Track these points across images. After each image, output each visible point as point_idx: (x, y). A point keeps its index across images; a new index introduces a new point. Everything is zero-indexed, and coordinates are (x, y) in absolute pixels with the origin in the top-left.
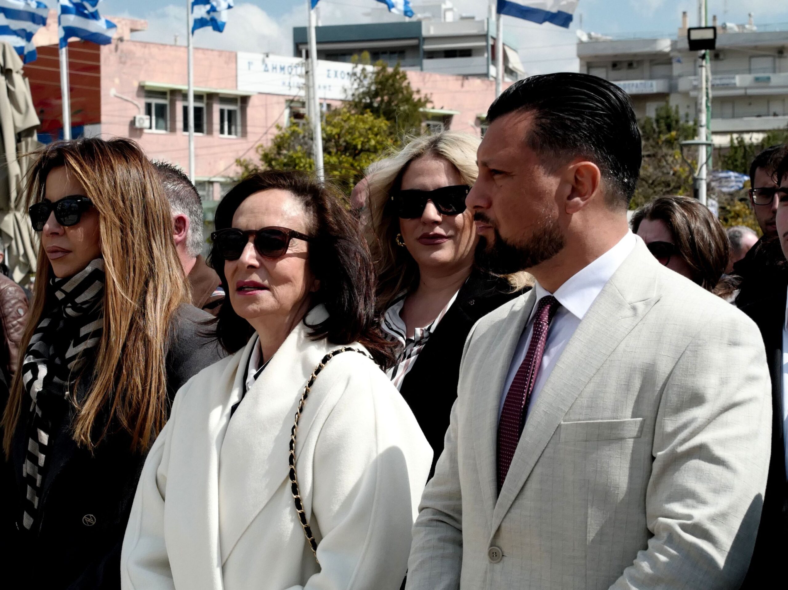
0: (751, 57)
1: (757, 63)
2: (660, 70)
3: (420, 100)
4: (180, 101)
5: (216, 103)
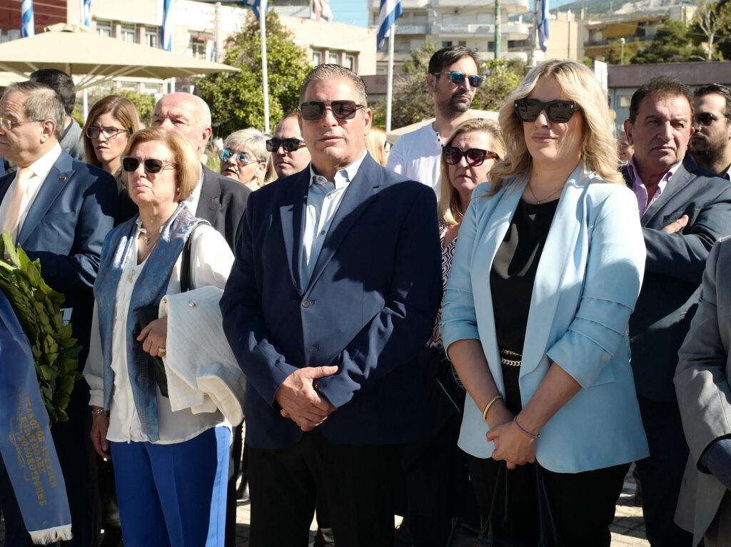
0: (478, 13)
1: (481, 17)
2: (420, 19)
3: (286, 32)
4: (119, 28)
5: (143, 30)
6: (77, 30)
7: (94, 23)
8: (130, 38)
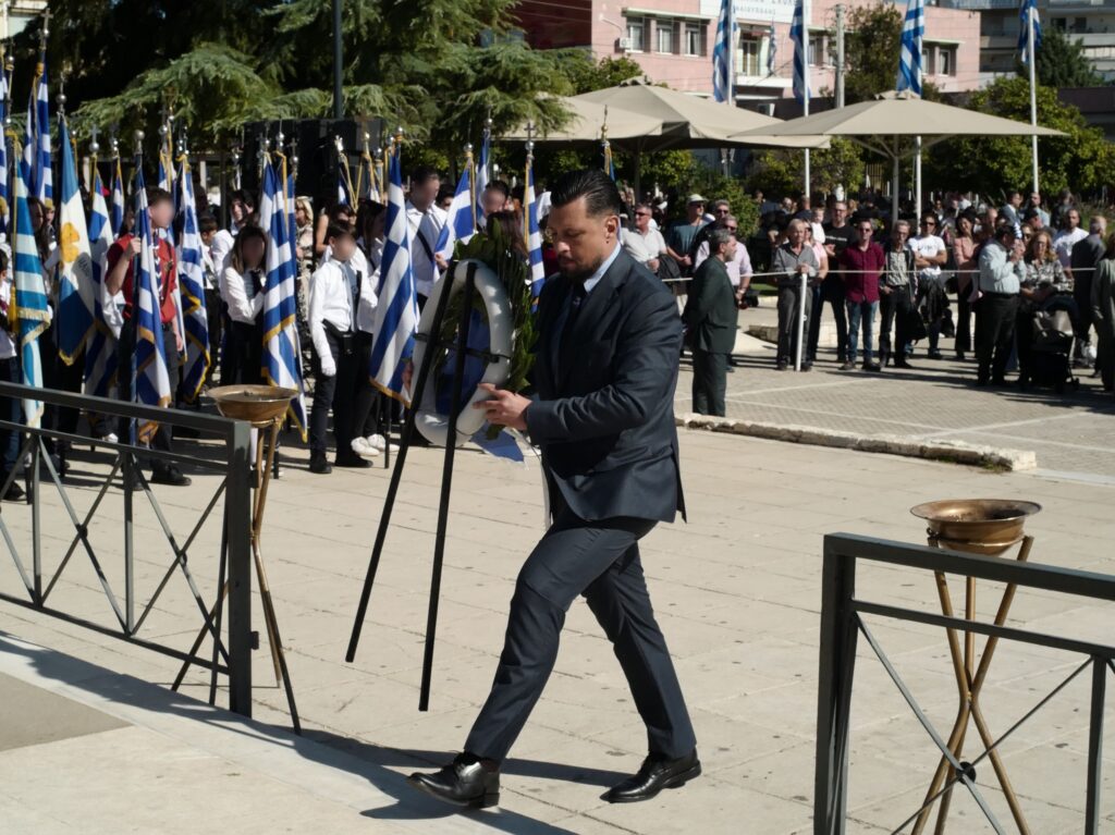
4: (653, 24)
5: (683, 26)
6: (909, 97)
7: (624, 19)
8: (665, 37)
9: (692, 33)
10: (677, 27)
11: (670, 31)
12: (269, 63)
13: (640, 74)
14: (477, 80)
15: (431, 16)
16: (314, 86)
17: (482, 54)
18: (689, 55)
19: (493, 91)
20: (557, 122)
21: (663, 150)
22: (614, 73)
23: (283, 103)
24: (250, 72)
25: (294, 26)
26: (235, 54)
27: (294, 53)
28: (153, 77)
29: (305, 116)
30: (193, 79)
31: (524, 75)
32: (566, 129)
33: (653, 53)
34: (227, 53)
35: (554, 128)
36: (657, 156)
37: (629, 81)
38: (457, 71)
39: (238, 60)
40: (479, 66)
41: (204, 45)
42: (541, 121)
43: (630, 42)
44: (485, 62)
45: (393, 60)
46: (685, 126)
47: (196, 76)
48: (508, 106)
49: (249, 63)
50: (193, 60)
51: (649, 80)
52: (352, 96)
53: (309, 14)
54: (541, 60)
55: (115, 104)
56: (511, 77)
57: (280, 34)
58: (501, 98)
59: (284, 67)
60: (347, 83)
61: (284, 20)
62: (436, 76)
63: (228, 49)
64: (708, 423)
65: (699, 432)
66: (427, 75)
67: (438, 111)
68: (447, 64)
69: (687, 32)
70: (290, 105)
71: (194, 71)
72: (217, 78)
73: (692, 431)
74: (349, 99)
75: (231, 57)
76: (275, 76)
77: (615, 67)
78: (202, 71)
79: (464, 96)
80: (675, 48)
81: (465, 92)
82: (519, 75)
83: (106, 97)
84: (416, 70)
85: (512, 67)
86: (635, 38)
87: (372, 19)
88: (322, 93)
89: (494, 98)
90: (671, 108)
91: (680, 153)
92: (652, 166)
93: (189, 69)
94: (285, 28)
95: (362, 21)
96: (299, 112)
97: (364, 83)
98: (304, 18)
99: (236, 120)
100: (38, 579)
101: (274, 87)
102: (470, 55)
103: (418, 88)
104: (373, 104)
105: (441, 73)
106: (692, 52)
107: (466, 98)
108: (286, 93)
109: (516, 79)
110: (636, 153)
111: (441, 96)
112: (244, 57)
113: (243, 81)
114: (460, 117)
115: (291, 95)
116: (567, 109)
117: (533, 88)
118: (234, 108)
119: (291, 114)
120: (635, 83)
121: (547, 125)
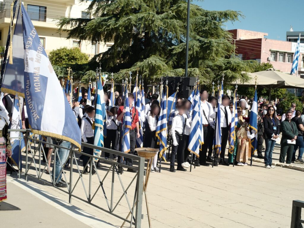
4: (278, 54)
5: (286, 54)
7: (270, 52)
8: (281, 57)
9: (289, 56)
10: (285, 55)
11: (283, 56)
12: (169, 61)
13: (272, 67)
14: (225, 68)
15: (213, 51)
16: (181, 68)
17: (227, 61)
18: (288, 62)
19: (229, 71)
20: (246, 80)
21: (278, 88)
22: (265, 67)
23: (173, 72)
24: (164, 63)
25: (177, 52)
26: (161, 58)
27: (176, 59)
28: (139, 64)
29: (178, 76)
30: (149, 65)
31: (238, 67)
32: (249, 82)
33: (278, 62)
34: (159, 58)
35: (246, 81)
36: (276, 90)
37: (269, 69)
38: (220, 65)
39: (161, 60)
40: (226, 64)
41: (153, 56)
42: (242, 79)
43: (271, 58)
44: (228, 63)
45: (203, 62)
46: (284, 82)
47: (150, 64)
48: (233, 75)
49: (164, 61)
50: (150, 60)
51: (274, 69)
52: (191, 71)
53: (181, 49)
54: (243, 63)
55: (129, 70)
56: (234, 67)
57: (173, 54)
58: (231, 73)
59: (173, 62)
60: (190, 67)
61: (174, 50)
62: (214, 66)
63: (159, 57)
64: (281, 165)
65: (279, 167)
66: (212, 66)
67: (214, 75)
68: (218, 63)
69: (287, 56)
70: (174, 73)
71: (150, 63)
72: (155, 65)
73: (277, 167)
74: (190, 71)
75: (160, 59)
76: (171, 65)
77: (266, 65)
78: (152, 63)
79: (221, 72)
80: (284, 60)
81: (221, 71)
82: (236, 67)
83: (127, 69)
84: (209, 64)
85: (235, 64)
86: (273, 57)
87: (197, 50)
88: (183, 70)
89: (229, 73)
90: (280, 77)
91: (283, 89)
92: (274, 93)
93: (148, 62)
94: (174, 52)
95: (195, 51)
96: (177, 74)
97: (194, 68)
98: (179, 50)
99: (160, 76)
100: (90, 196)
101: (170, 68)
102: (224, 61)
103: (209, 69)
104: (196, 73)
105: (216, 65)
106: (289, 62)
107: (222, 72)
108: (174, 69)
109: (236, 68)
110: (270, 89)
111: (215, 71)
112: (163, 59)
113: (162, 66)
114: (220, 77)
115: (175, 70)
116: (249, 76)
117: (240, 70)
118: (159, 73)
119: (174, 75)
120: (270, 70)
121: (244, 81)
